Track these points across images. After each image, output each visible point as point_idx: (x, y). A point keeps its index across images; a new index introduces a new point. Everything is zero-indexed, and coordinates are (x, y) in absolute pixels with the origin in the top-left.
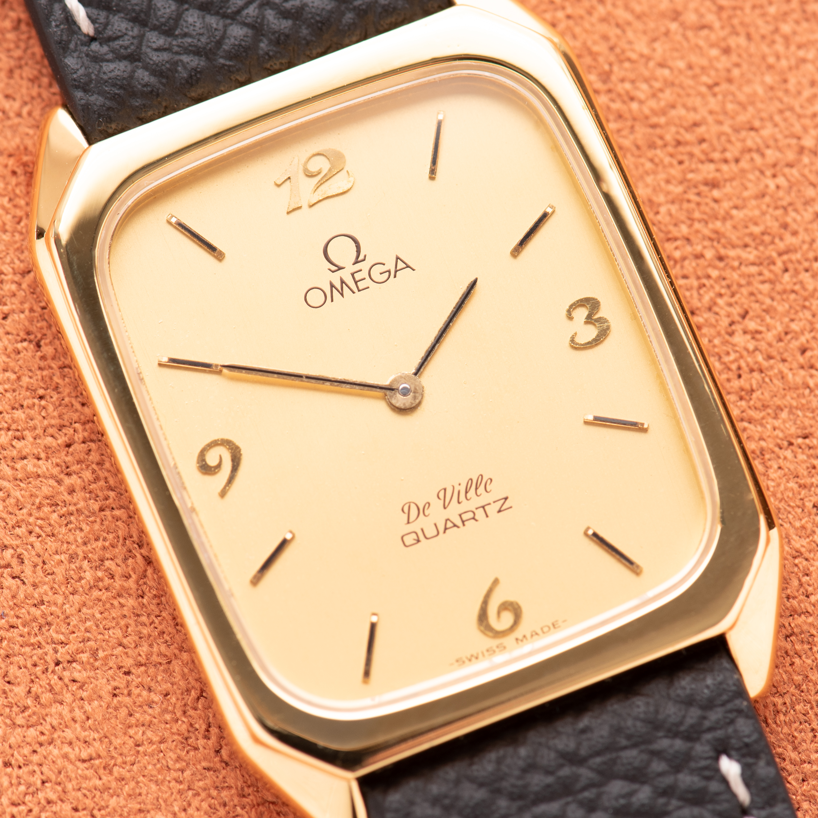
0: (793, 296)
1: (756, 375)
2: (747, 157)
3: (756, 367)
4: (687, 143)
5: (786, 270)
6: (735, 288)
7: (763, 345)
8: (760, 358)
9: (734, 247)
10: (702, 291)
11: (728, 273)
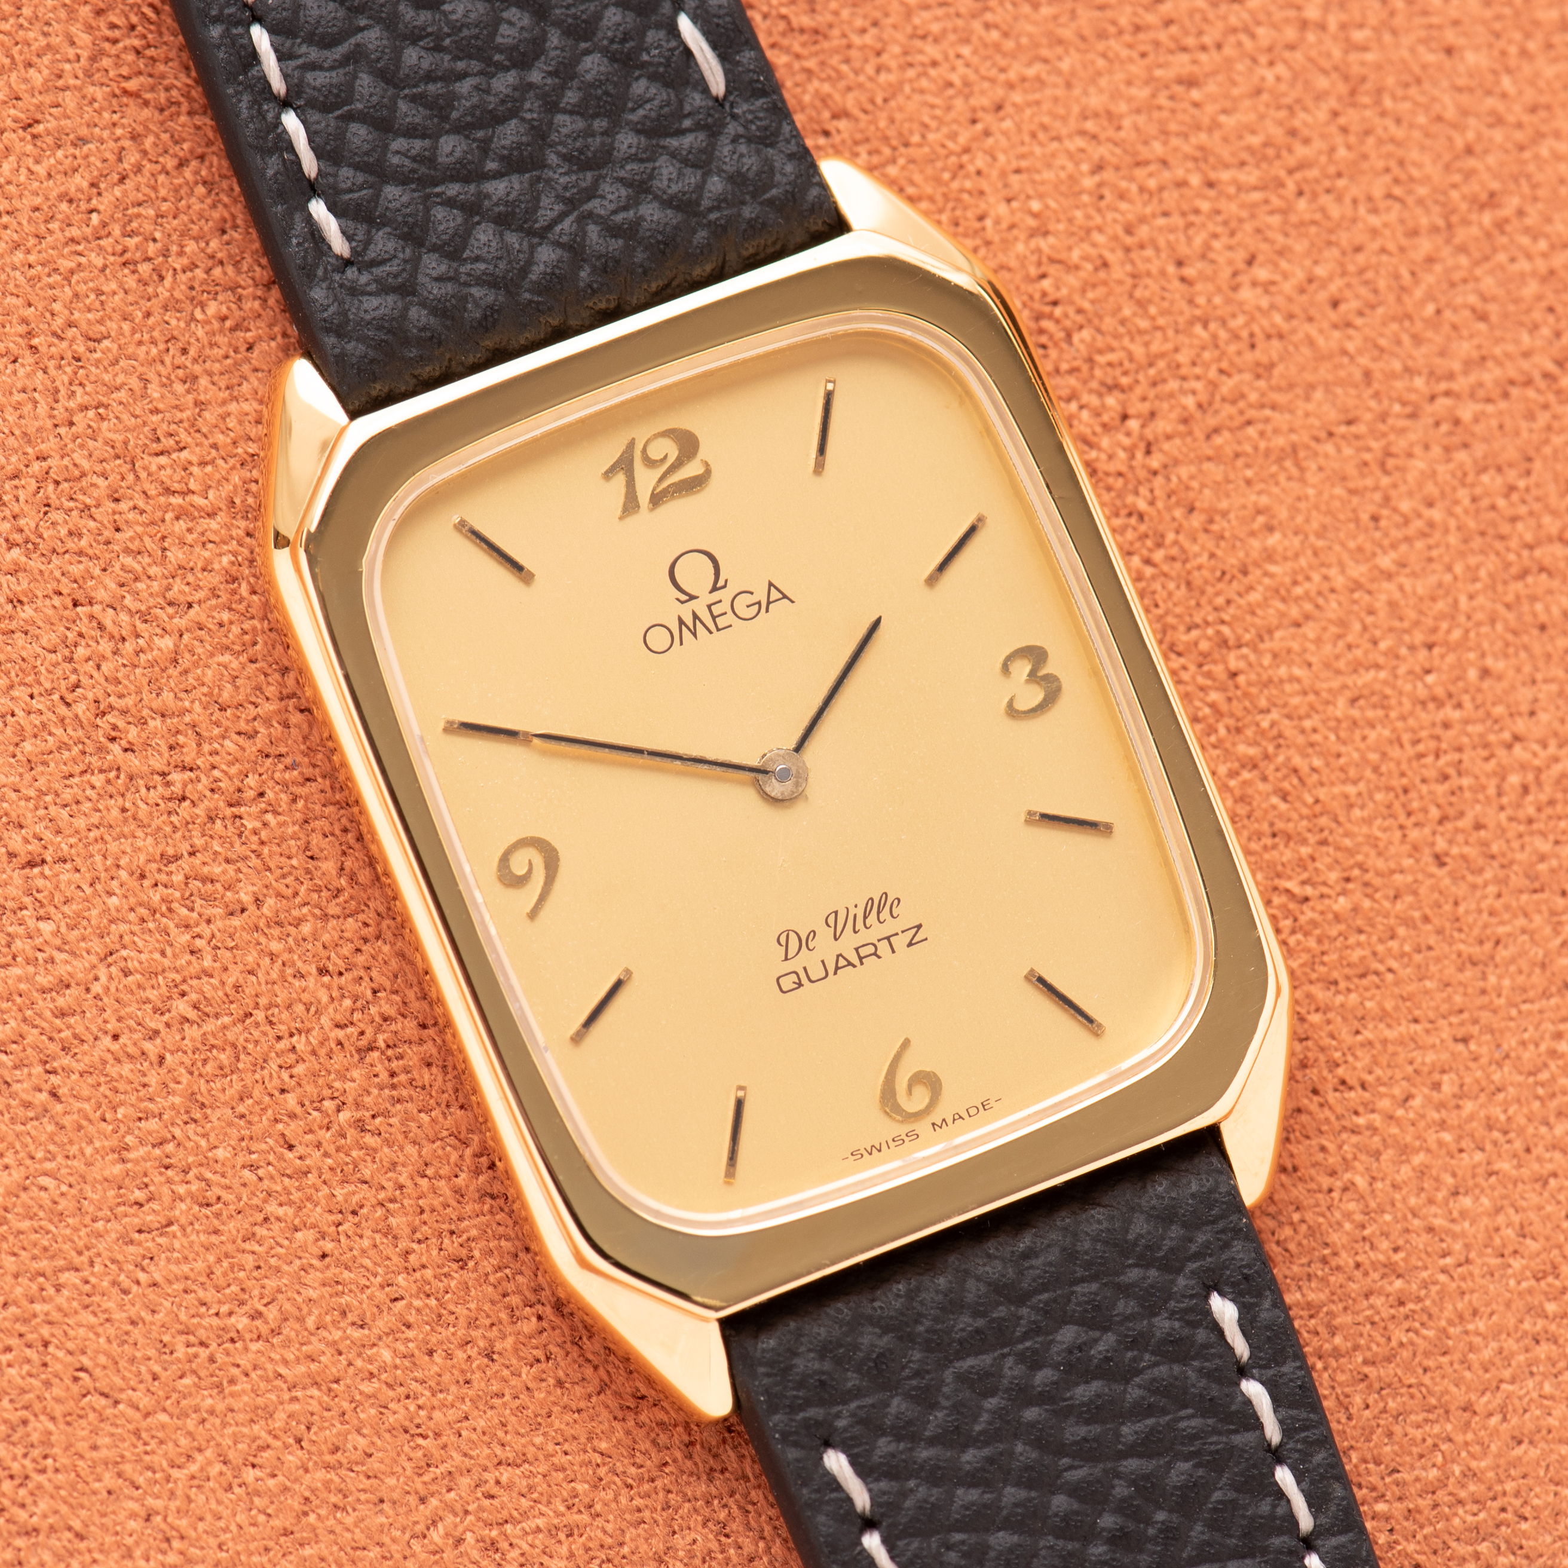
0: (1313, 230)
1: (1275, 343)
2: (1232, 39)
3: (1273, 331)
4: (1148, 28)
5: (1300, 193)
6: (1234, 224)
7: (1280, 300)
8: (1278, 319)
9: (1227, 166)
10: (1191, 232)
11: (1223, 204)
